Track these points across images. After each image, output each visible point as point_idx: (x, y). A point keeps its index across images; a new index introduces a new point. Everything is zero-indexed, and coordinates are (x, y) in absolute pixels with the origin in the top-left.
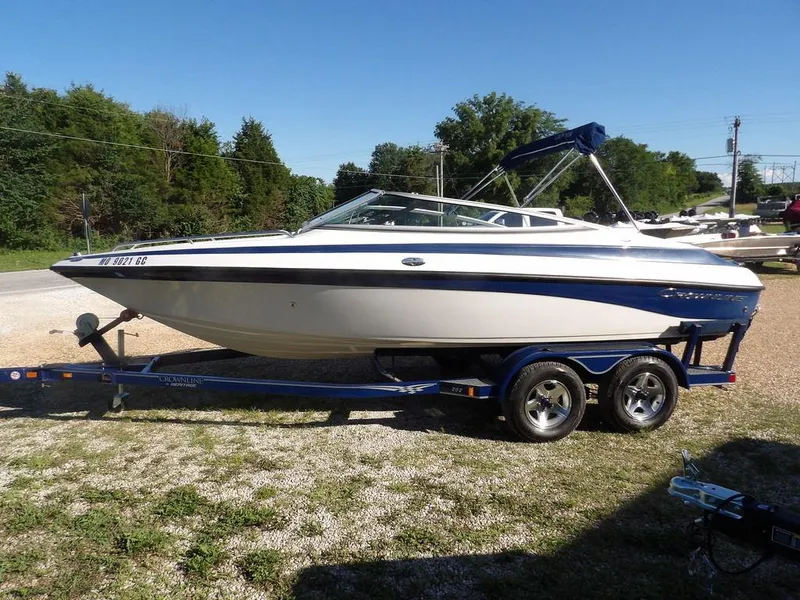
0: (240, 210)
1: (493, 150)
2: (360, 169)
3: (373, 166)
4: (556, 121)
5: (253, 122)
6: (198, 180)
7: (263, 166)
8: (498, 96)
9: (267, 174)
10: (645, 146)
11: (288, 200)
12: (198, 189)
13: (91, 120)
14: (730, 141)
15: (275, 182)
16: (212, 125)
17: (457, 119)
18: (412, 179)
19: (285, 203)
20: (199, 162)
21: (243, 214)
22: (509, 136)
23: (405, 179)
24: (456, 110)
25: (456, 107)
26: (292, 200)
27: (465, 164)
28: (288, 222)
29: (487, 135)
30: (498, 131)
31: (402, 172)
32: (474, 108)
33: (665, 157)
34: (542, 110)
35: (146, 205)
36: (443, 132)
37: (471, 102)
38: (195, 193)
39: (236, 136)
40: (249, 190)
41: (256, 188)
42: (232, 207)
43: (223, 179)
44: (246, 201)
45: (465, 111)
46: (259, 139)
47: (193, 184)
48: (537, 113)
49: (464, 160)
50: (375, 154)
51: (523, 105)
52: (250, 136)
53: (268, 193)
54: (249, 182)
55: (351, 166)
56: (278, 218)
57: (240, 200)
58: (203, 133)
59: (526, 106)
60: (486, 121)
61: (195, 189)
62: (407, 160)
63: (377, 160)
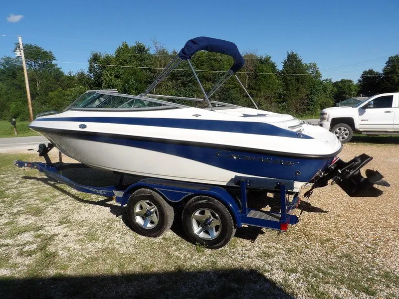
0: (282, 100)
2: (377, 73)
3: (385, 70)
5: (293, 54)
6: (260, 85)
7: (296, 76)
9: (297, 80)
11: (309, 93)
12: (259, 90)
13: (213, 62)
15: (302, 84)
16: (270, 58)
19: (308, 95)
20: (260, 77)
21: (283, 102)
23: (393, 77)
26: (311, 93)
28: (309, 105)
35: (234, 99)
38: (258, 92)
39: (283, 62)
40: (287, 89)
41: (291, 88)
42: (277, 98)
43: (273, 84)
44: (285, 95)
46: (295, 62)
47: (257, 88)
52: (290, 61)
53: (298, 90)
54: (287, 85)
55: (371, 72)
56: (303, 104)
57: (281, 94)
58: (266, 62)
61: (258, 90)
63: (389, 66)
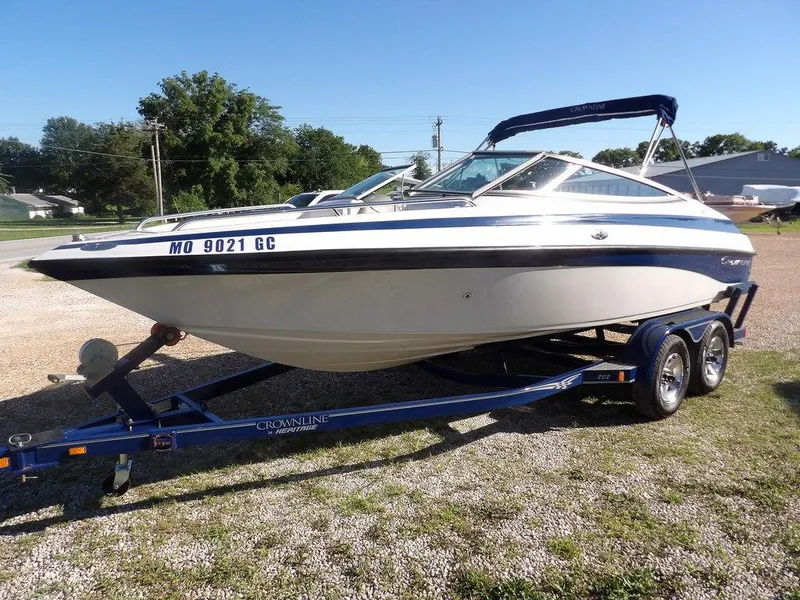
1: (210, 133)
2: (28, 146)
3: (45, 142)
4: (271, 108)
8: (210, 75)
10: (341, 138)
14: (434, 137)
17: (163, 96)
18: (119, 159)
22: (224, 118)
24: (163, 86)
25: (162, 83)
27: (177, 146)
29: (200, 117)
30: (213, 112)
31: (105, 150)
32: (182, 86)
33: (357, 150)
34: (256, 94)
36: (149, 109)
37: (178, 79)
45: (174, 88)
48: (251, 98)
49: (176, 141)
50: (47, 129)
51: (235, 88)
59: (239, 88)
60: (199, 101)
62: (111, 137)
63: (52, 136)
